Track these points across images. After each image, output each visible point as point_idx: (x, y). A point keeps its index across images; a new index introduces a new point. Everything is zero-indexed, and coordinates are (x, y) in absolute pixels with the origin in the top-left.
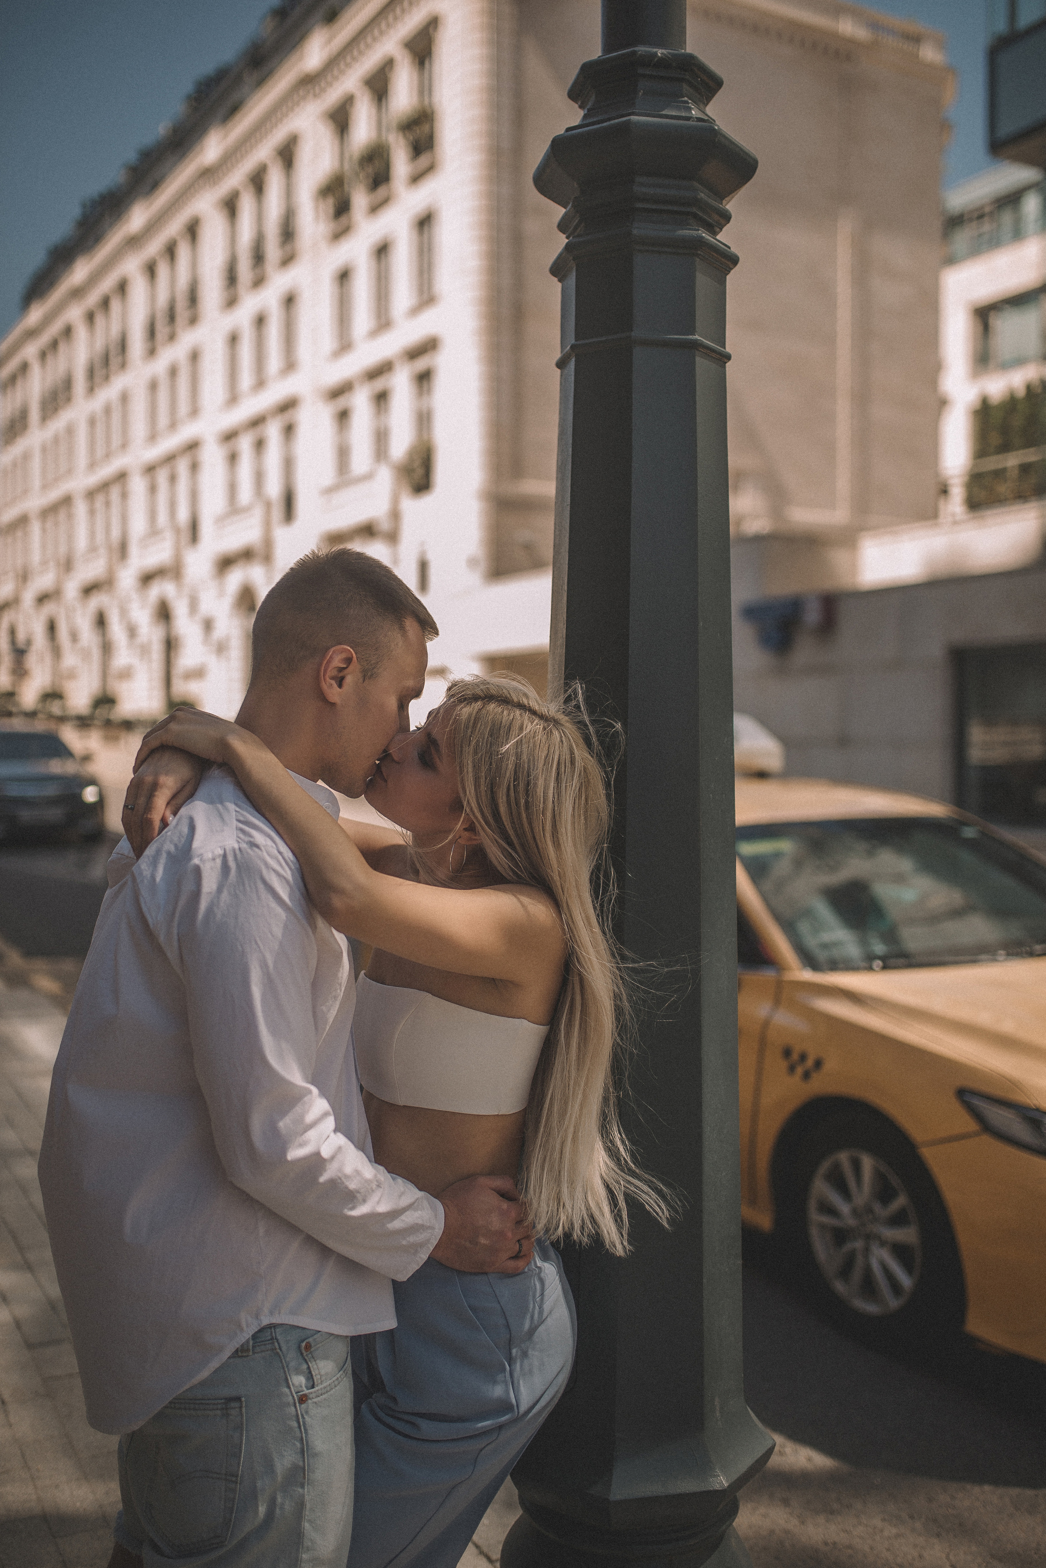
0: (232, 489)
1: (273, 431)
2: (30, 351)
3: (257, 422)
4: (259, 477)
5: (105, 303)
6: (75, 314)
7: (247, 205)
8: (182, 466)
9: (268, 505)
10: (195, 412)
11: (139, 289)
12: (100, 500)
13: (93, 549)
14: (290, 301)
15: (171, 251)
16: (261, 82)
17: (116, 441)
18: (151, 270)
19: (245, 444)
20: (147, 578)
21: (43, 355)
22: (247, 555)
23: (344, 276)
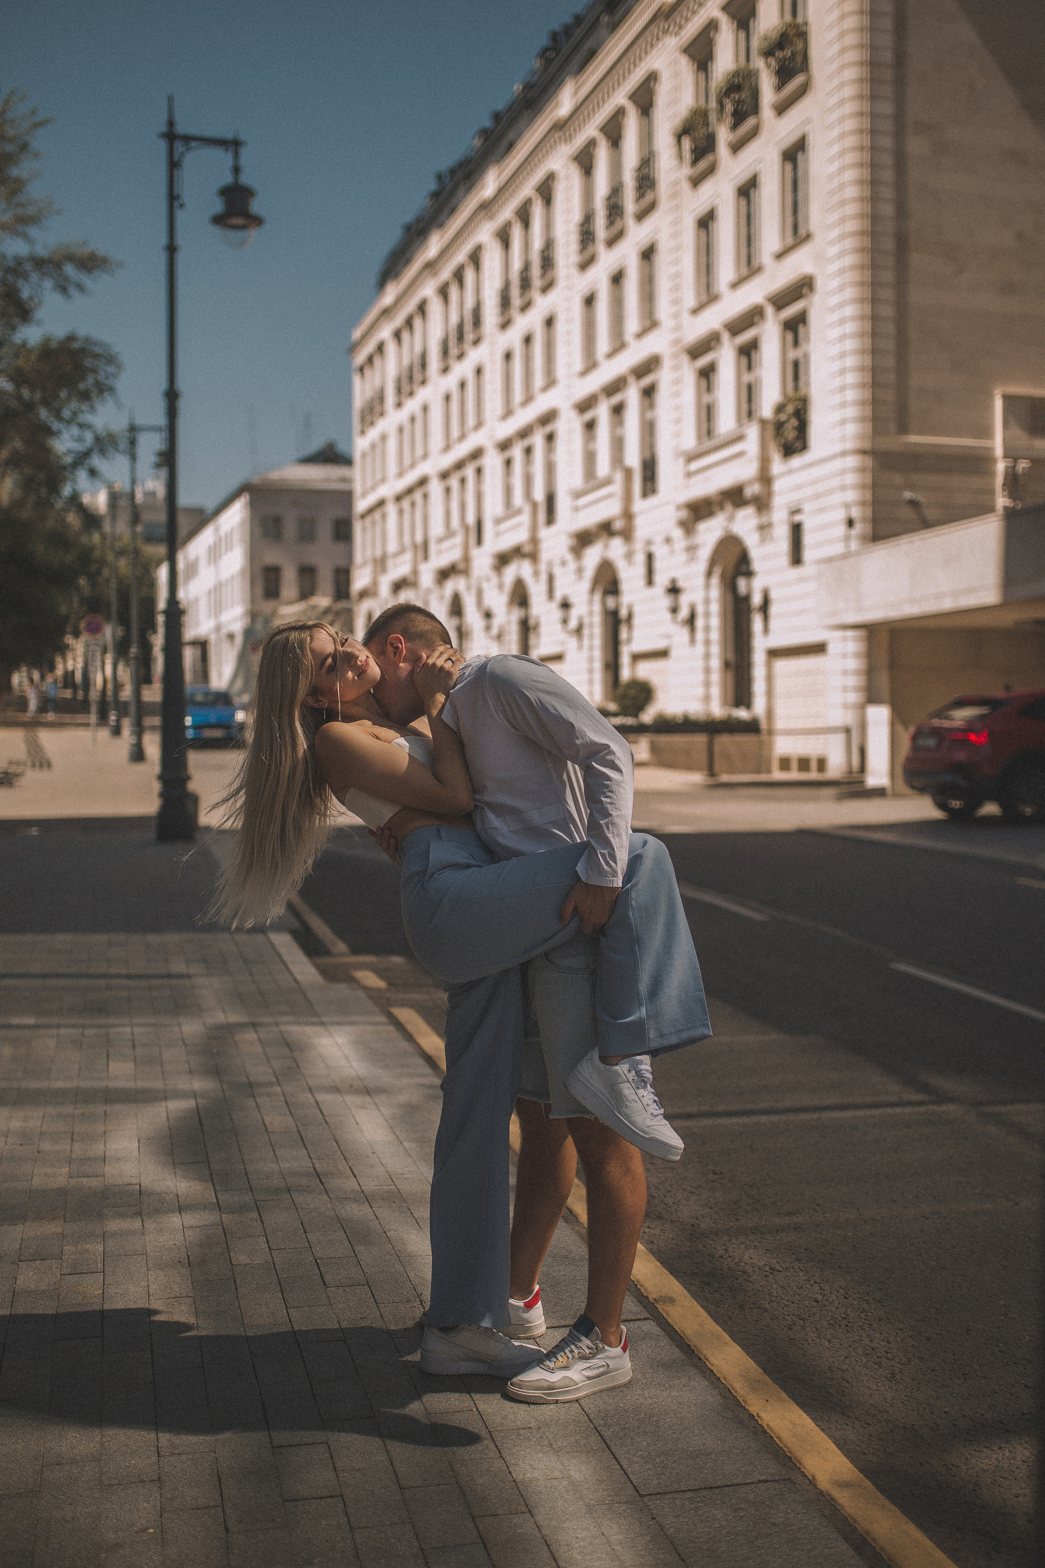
0: (590, 458)
1: (632, 396)
2: (385, 333)
3: (615, 387)
4: (618, 444)
5: (459, 275)
6: (428, 290)
7: (602, 155)
8: (538, 440)
9: (628, 473)
10: (551, 382)
11: (492, 259)
12: (454, 482)
13: (450, 534)
14: (648, 254)
15: (524, 215)
16: (614, 27)
17: (471, 421)
18: (504, 237)
19: (602, 412)
20: (503, 560)
21: (397, 335)
22: (606, 529)
23: (706, 222)
